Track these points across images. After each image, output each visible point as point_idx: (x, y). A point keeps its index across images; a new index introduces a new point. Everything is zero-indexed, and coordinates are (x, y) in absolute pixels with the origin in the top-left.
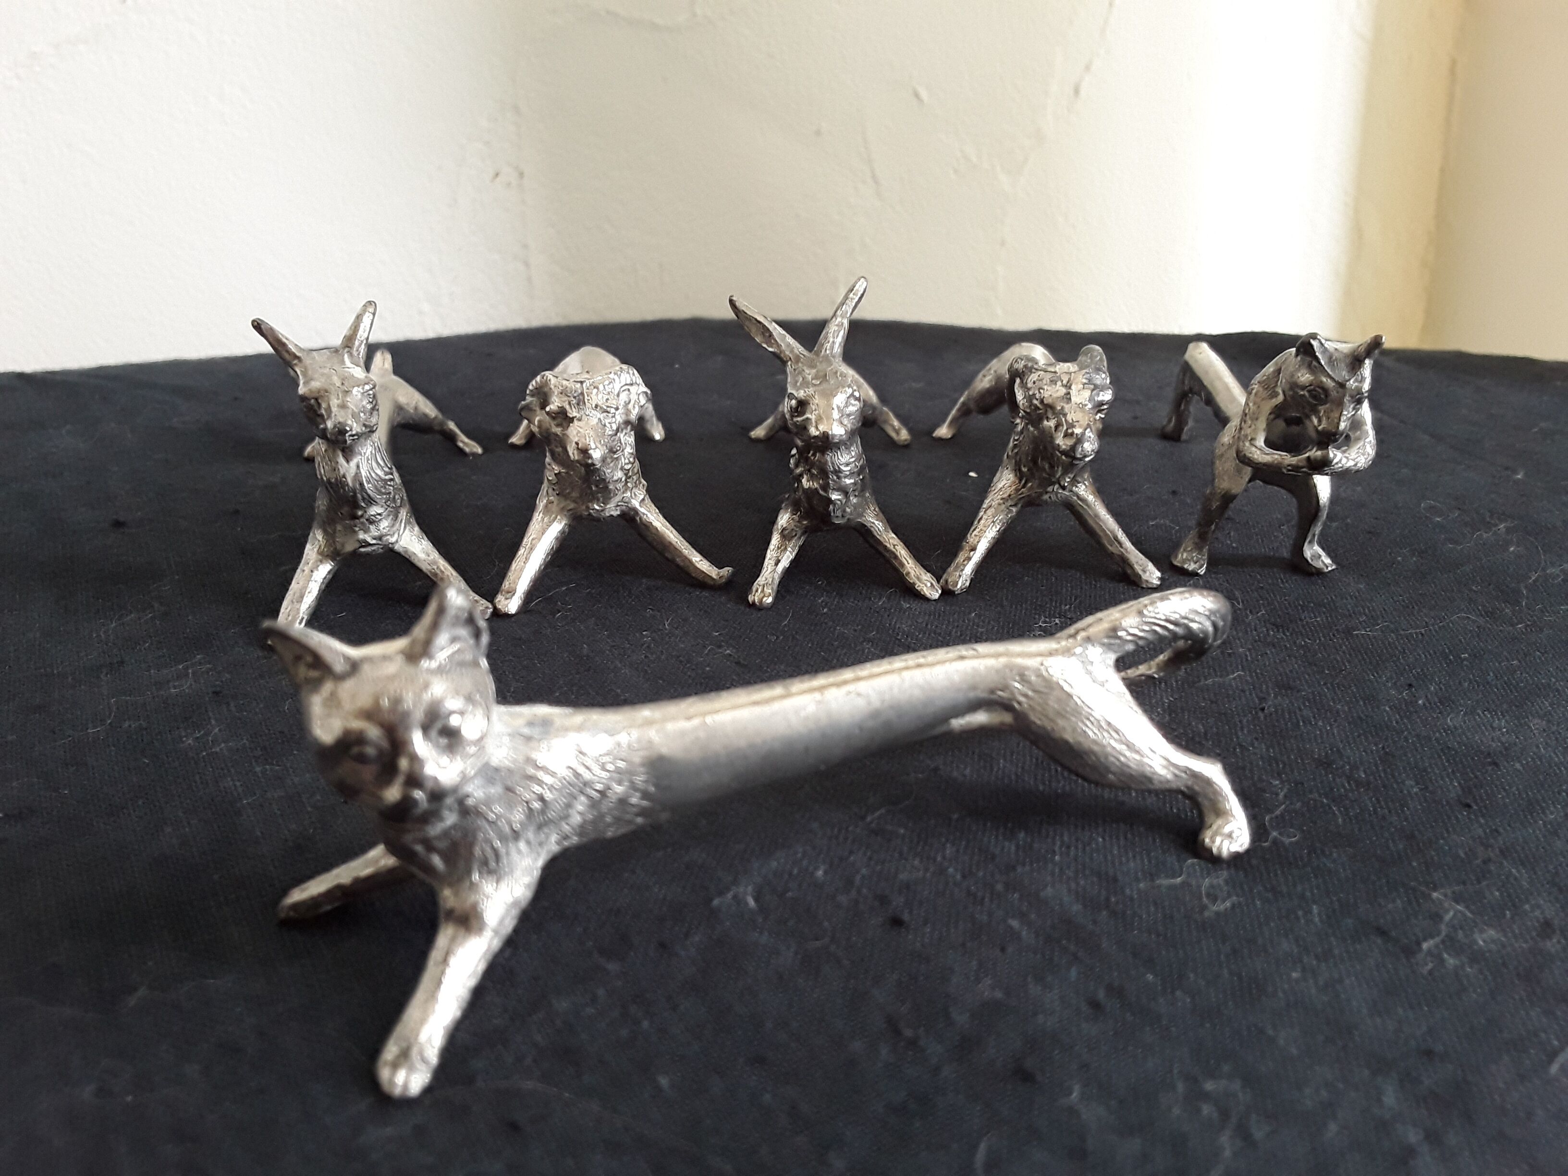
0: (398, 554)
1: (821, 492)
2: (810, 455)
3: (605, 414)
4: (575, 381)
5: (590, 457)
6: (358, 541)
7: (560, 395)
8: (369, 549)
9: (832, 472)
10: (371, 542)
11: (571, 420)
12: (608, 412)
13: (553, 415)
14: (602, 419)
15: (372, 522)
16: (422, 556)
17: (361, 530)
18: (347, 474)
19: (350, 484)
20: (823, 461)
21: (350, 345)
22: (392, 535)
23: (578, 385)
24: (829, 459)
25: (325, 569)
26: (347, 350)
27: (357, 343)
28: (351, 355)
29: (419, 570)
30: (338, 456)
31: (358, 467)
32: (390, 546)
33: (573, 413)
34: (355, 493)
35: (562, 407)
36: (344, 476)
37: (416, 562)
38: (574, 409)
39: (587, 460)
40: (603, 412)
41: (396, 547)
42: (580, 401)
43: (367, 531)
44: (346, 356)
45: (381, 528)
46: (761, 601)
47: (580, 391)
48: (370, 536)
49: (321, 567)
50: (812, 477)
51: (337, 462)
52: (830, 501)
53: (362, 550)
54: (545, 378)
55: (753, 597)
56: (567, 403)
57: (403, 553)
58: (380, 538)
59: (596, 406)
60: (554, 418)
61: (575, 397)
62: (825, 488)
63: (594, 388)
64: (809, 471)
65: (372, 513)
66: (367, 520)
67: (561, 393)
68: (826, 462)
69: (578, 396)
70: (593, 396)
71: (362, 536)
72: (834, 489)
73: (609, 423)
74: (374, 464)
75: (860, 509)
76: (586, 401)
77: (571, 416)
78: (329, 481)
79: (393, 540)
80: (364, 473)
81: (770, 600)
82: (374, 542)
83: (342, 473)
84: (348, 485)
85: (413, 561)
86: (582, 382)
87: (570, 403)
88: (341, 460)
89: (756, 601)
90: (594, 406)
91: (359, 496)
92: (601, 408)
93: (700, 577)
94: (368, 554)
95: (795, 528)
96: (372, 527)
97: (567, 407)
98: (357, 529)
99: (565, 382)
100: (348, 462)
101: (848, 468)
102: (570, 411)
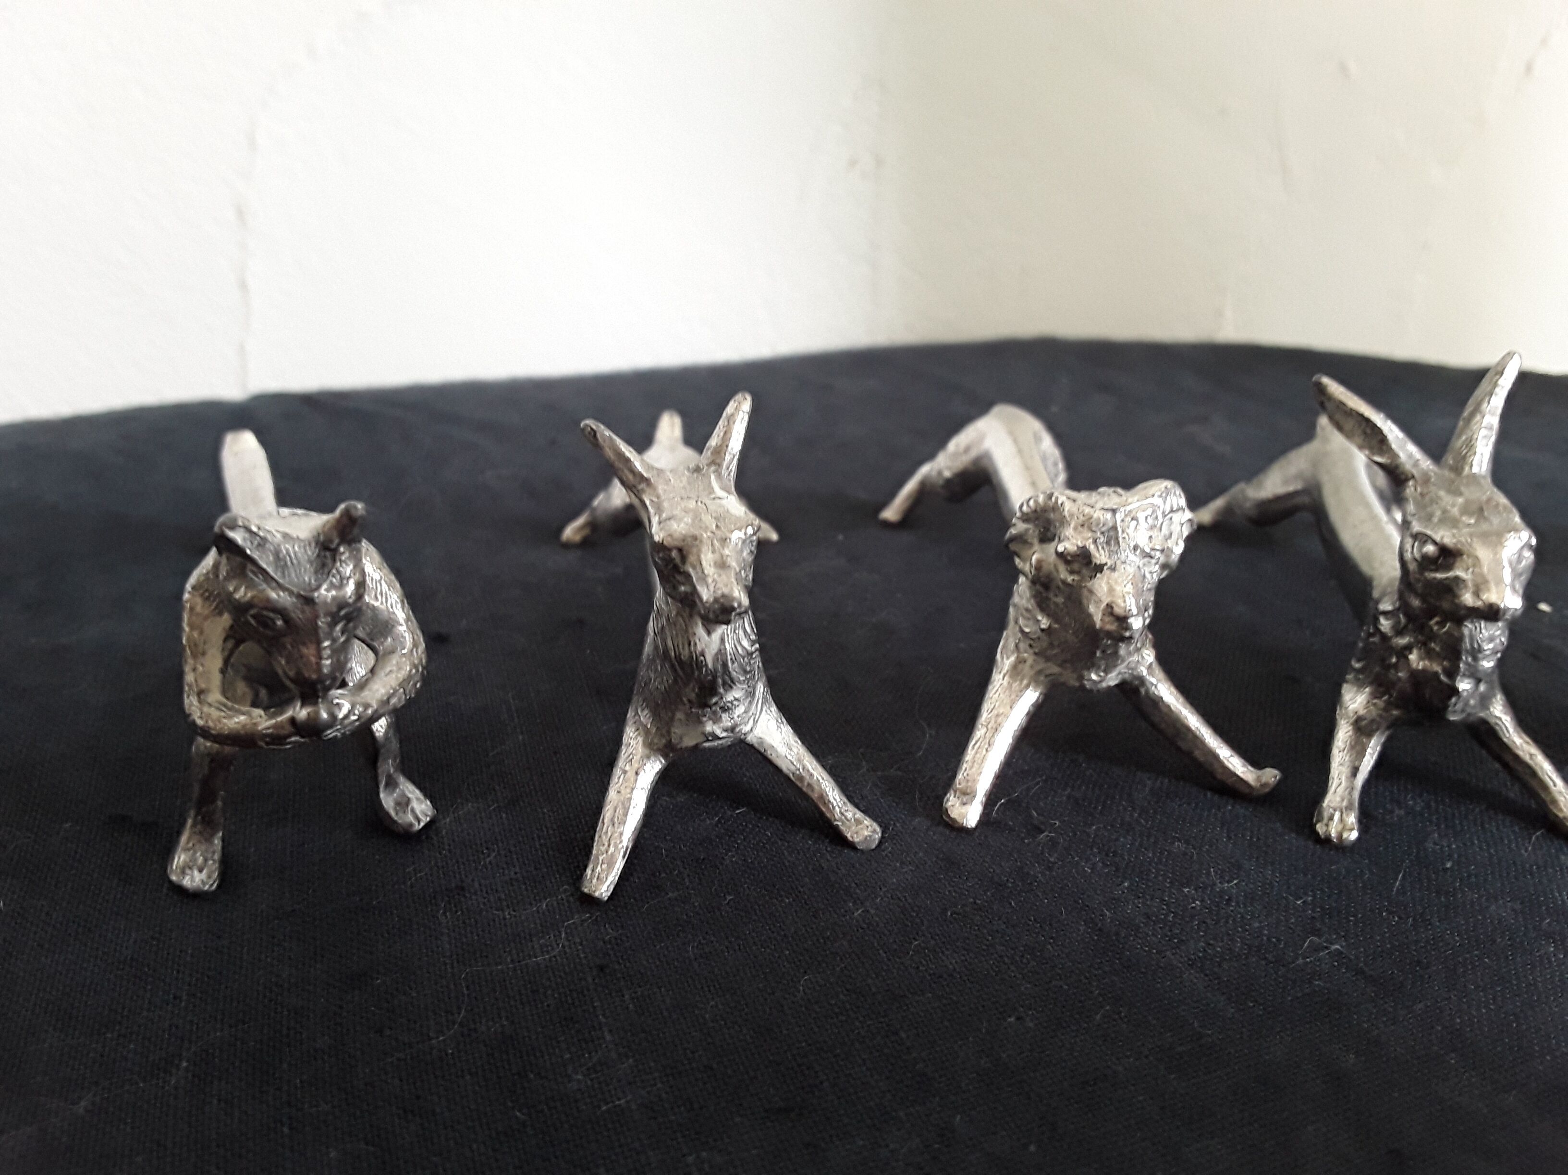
0: (752, 746)
1: (1443, 678)
2: (1432, 622)
3: (1147, 559)
4: (1103, 509)
5: (1128, 628)
6: (704, 734)
7: (1080, 528)
8: (716, 743)
9: (1467, 651)
10: (721, 736)
11: (1100, 568)
12: (1151, 557)
13: (1069, 558)
14: (1141, 566)
15: (725, 709)
16: (782, 750)
17: (710, 719)
18: (707, 650)
19: (710, 665)
20: (1456, 634)
21: (718, 461)
22: (746, 723)
23: (1109, 516)
24: (1466, 632)
25: (653, 767)
26: (713, 468)
27: (728, 457)
28: (719, 476)
29: (777, 769)
30: (697, 624)
31: (722, 640)
32: (743, 736)
33: (1100, 556)
34: (715, 678)
35: (1084, 547)
36: (703, 654)
37: (773, 758)
38: (1102, 552)
39: (1123, 632)
40: (1144, 557)
41: (750, 738)
42: (1112, 537)
43: (717, 720)
44: (713, 477)
45: (735, 716)
46: (1340, 836)
47: (1111, 524)
48: (720, 728)
49: (648, 767)
50: (1429, 654)
51: (695, 634)
52: (1455, 691)
53: (707, 745)
54: (1053, 499)
55: (1324, 829)
56: (1091, 540)
57: (756, 745)
58: (732, 729)
59: (1136, 548)
60: (1067, 562)
61: (1103, 533)
62: (1452, 673)
63: (1132, 519)
64: (1424, 644)
65: (729, 699)
66: (721, 708)
67: (1082, 525)
68: (1461, 638)
69: (1109, 531)
70: (1130, 531)
71: (709, 727)
72: (1464, 675)
73: (1151, 572)
74: (741, 633)
75: (1485, 701)
76: (1120, 539)
77: (1098, 562)
78: (678, 657)
79: (746, 729)
80: (728, 647)
81: (1354, 835)
82: (724, 734)
83: (699, 648)
84: (706, 665)
85: (770, 757)
86: (1114, 511)
87: (1095, 542)
88: (700, 631)
89: (1333, 835)
90: (1132, 546)
91: (720, 681)
92: (1143, 551)
93: (1230, 781)
94: (710, 749)
95: (1378, 719)
96: (725, 716)
97: (1092, 548)
98: (705, 719)
99: (1087, 510)
100: (709, 633)
101: (1491, 646)
102: (1097, 555)
